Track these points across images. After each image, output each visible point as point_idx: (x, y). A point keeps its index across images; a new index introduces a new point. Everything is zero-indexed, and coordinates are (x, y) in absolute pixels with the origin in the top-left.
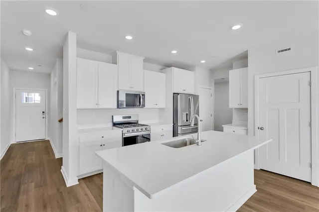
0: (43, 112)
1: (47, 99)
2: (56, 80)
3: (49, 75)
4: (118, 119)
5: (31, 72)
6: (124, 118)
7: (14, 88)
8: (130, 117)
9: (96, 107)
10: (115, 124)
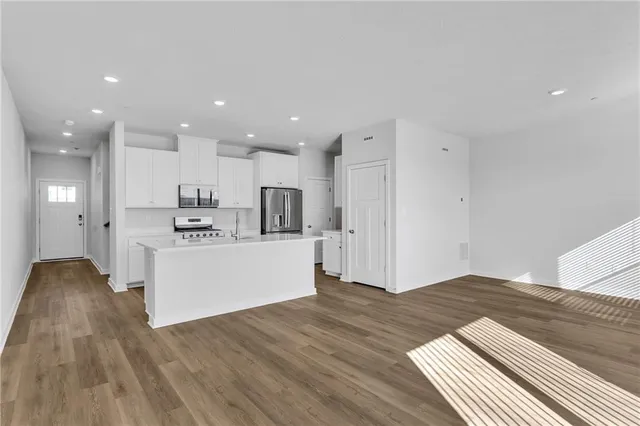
0: (80, 216)
1: (86, 195)
2: (100, 169)
3: (89, 159)
4: (182, 222)
5: (63, 156)
6: (190, 220)
7: (37, 181)
8: (199, 220)
9: (151, 206)
10: (177, 229)
